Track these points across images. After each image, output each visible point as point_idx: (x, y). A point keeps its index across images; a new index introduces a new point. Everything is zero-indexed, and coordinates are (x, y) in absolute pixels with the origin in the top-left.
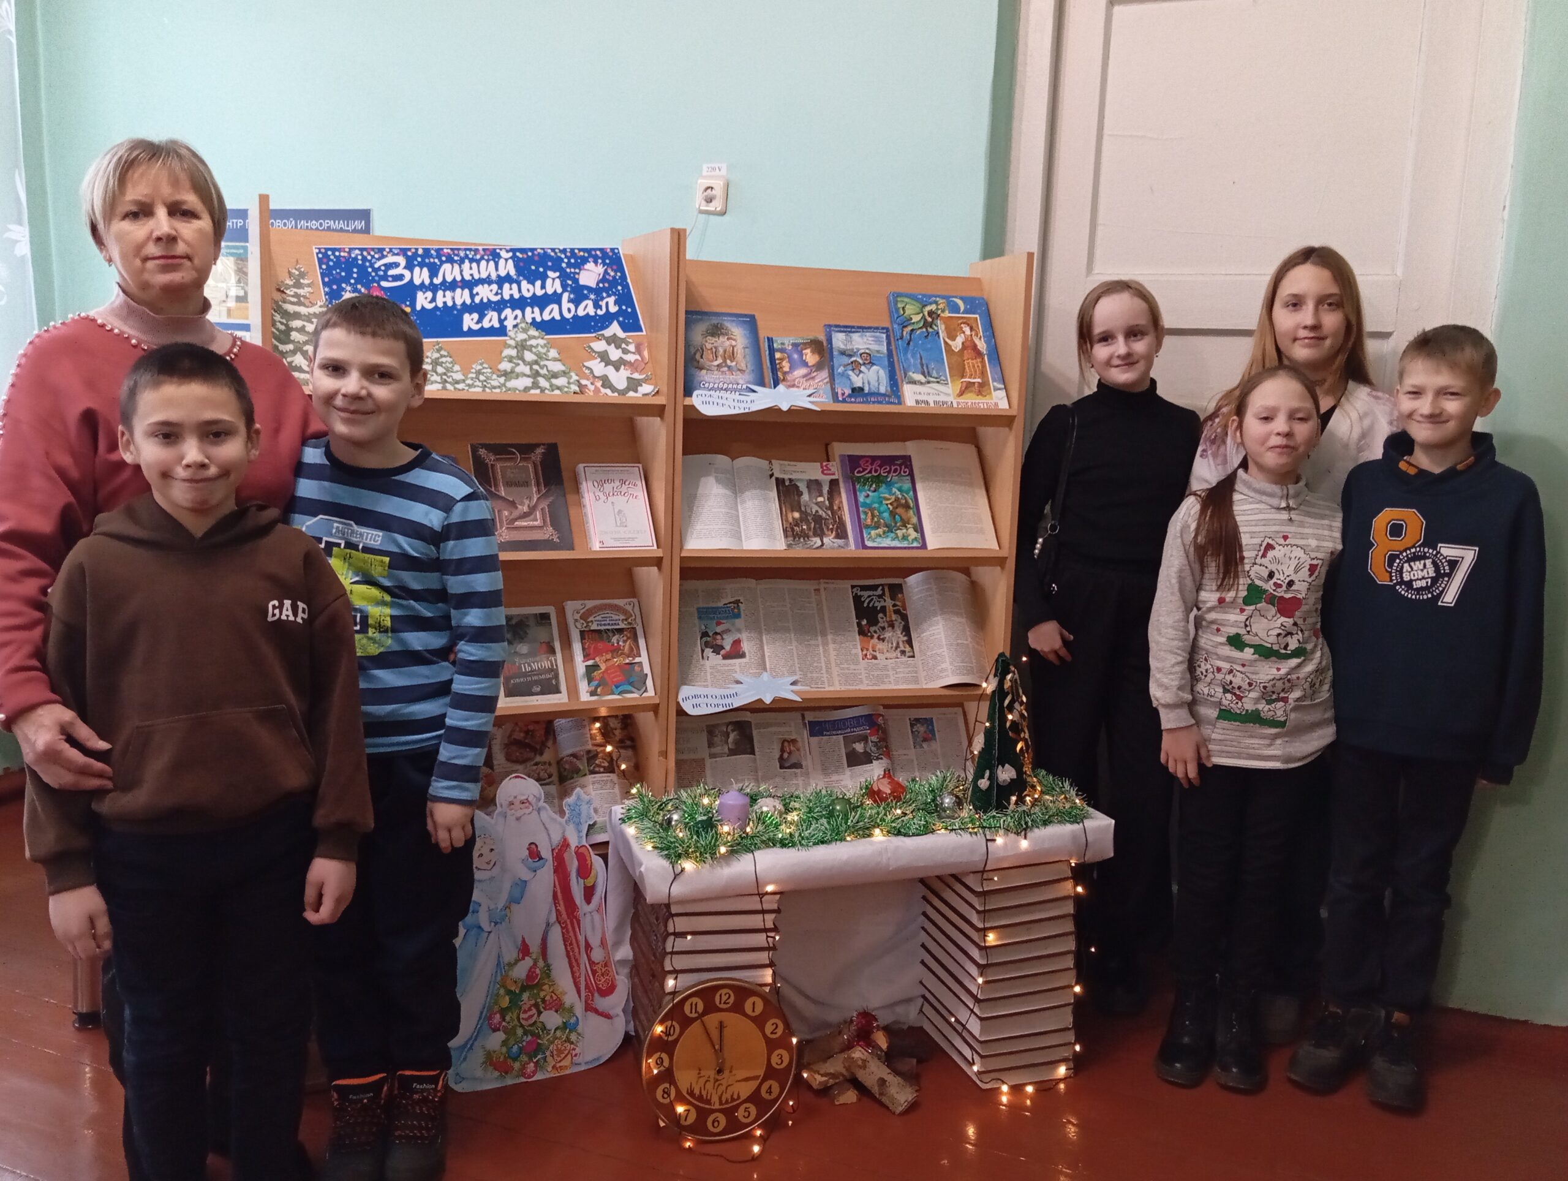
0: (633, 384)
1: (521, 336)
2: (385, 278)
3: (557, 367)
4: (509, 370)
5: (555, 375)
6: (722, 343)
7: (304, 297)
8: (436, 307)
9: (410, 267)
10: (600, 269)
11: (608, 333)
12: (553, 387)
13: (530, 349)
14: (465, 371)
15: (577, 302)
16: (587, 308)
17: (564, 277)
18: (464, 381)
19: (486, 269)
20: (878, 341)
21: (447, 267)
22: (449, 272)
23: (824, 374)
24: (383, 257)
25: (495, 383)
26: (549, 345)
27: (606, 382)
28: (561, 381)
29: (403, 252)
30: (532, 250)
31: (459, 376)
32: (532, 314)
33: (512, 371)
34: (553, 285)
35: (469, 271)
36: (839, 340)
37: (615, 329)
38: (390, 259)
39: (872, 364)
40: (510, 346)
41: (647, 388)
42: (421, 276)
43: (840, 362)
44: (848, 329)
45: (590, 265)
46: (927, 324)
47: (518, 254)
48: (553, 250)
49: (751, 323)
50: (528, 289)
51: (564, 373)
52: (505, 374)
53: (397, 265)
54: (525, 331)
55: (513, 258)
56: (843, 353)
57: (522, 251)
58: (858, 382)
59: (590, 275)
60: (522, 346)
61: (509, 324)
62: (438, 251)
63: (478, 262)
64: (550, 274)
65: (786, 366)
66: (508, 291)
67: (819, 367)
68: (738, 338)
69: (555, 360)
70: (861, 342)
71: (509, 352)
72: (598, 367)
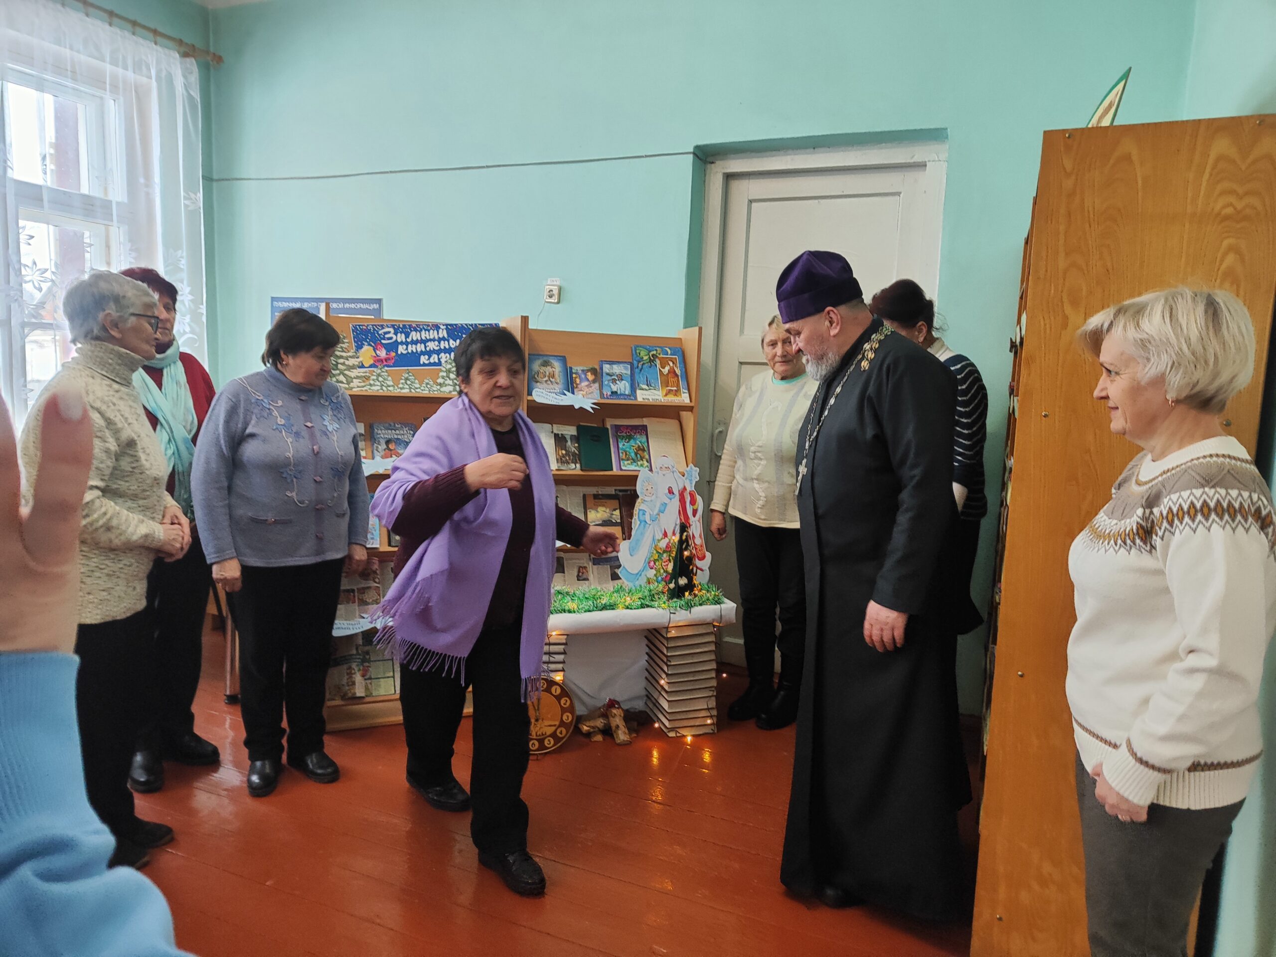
2: (384, 339)
4: (442, 382)
6: (548, 370)
7: (346, 348)
8: (408, 353)
9: (396, 334)
14: (421, 383)
18: (420, 388)
20: (626, 368)
23: (597, 385)
24: (383, 328)
25: (435, 389)
29: (393, 326)
30: (456, 325)
31: (417, 386)
33: (444, 383)
36: (606, 368)
38: (387, 330)
39: (622, 380)
40: (443, 371)
42: (401, 338)
43: (606, 379)
44: (611, 363)
46: (651, 361)
47: (449, 327)
48: (466, 325)
52: (440, 385)
53: (389, 332)
55: (447, 329)
56: (608, 374)
57: (451, 325)
58: (614, 388)
61: (443, 361)
62: (409, 326)
63: (429, 331)
65: (578, 381)
66: (443, 345)
67: (594, 381)
68: (557, 366)
70: (617, 369)
71: (441, 374)
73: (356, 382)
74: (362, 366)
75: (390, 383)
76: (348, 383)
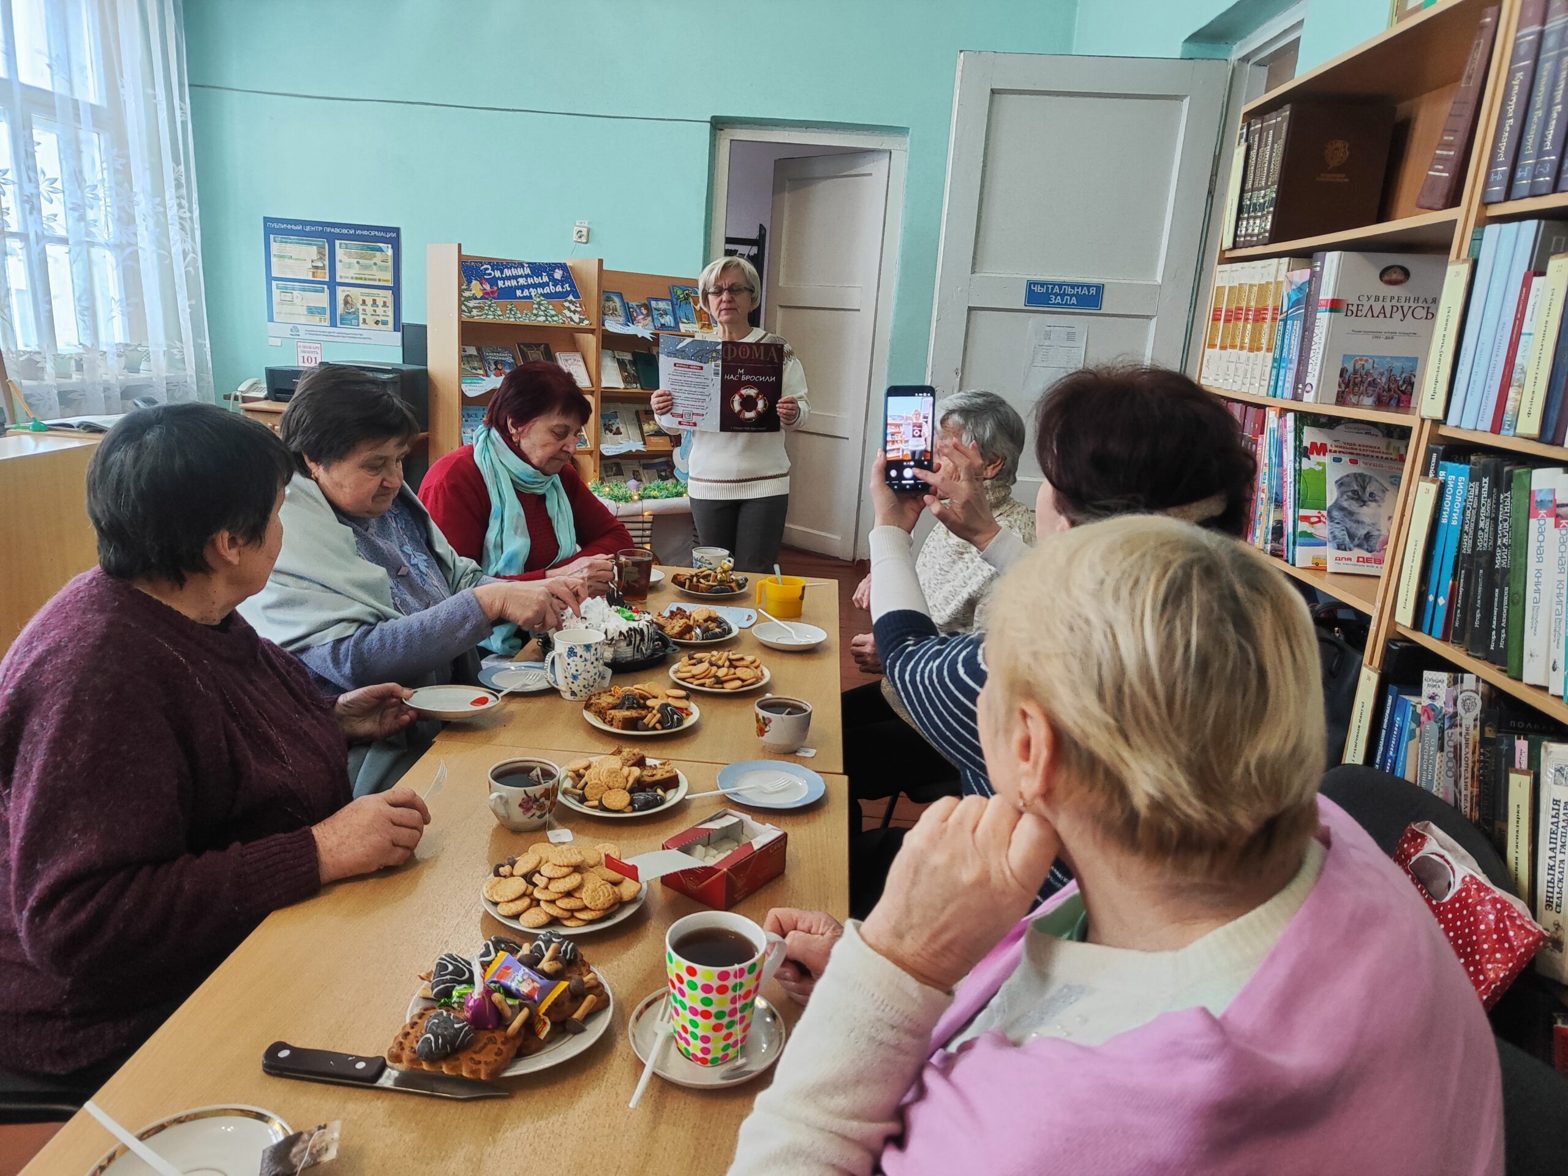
0: (581, 321)
1: (538, 300)
2: (486, 274)
3: (553, 313)
4: (536, 313)
5: (553, 316)
6: (611, 304)
8: (506, 287)
9: (493, 270)
10: (561, 272)
11: (569, 299)
12: (554, 321)
13: (542, 305)
14: (522, 313)
15: (555, 286)
16: (559, 289)
17: (549, 275)
18: (522, 317)
19: (520, 272)
20: (668, 305)
21: (506, 270)
22: (507, 272)
23: (650, 318)
24: (482, 265)
26: (549, 303)
27: (572, 320)
28: (555, 318)
29: (489, 263)
30: (536, 263)
31: (519, 316)
32: (540, 290)
33: (538, 314)
34: (546, 279)
35: (514, 272)
36: (653, 304)
37: (571, 297)
38: (485, 266)
39: (667, 314)
40: (535, 304)
41: (586, 322)
42: (498, 274)
43: (655, 313)
44: (657, 300)
45: (557, 270)
46: (686, 299)
47: (531, 265)
48: (542, 263)
49: (620, 295)
50: (537, 280)
51: (556, 315)
52: (535, 315)
53: (488, 269)
54: (539, 297)
55: (529, 266)
56: (656, 309)
57: (532, 263)
58: (663, 321)
59: (558, 274)
60: (539, 304)
61: (533, 294)
63: (517, 268)
64: (544, 274)
65: (635, 315)
66: (530, 281)
67: (647, 315)
68: (617, 302)
69: (552, 310)
70: (662, 305)
71: (536, 306)
72: (566, 312)
73: (475, 312)
74: (476, 298)
75: (499, 313)
76: (470, 312)
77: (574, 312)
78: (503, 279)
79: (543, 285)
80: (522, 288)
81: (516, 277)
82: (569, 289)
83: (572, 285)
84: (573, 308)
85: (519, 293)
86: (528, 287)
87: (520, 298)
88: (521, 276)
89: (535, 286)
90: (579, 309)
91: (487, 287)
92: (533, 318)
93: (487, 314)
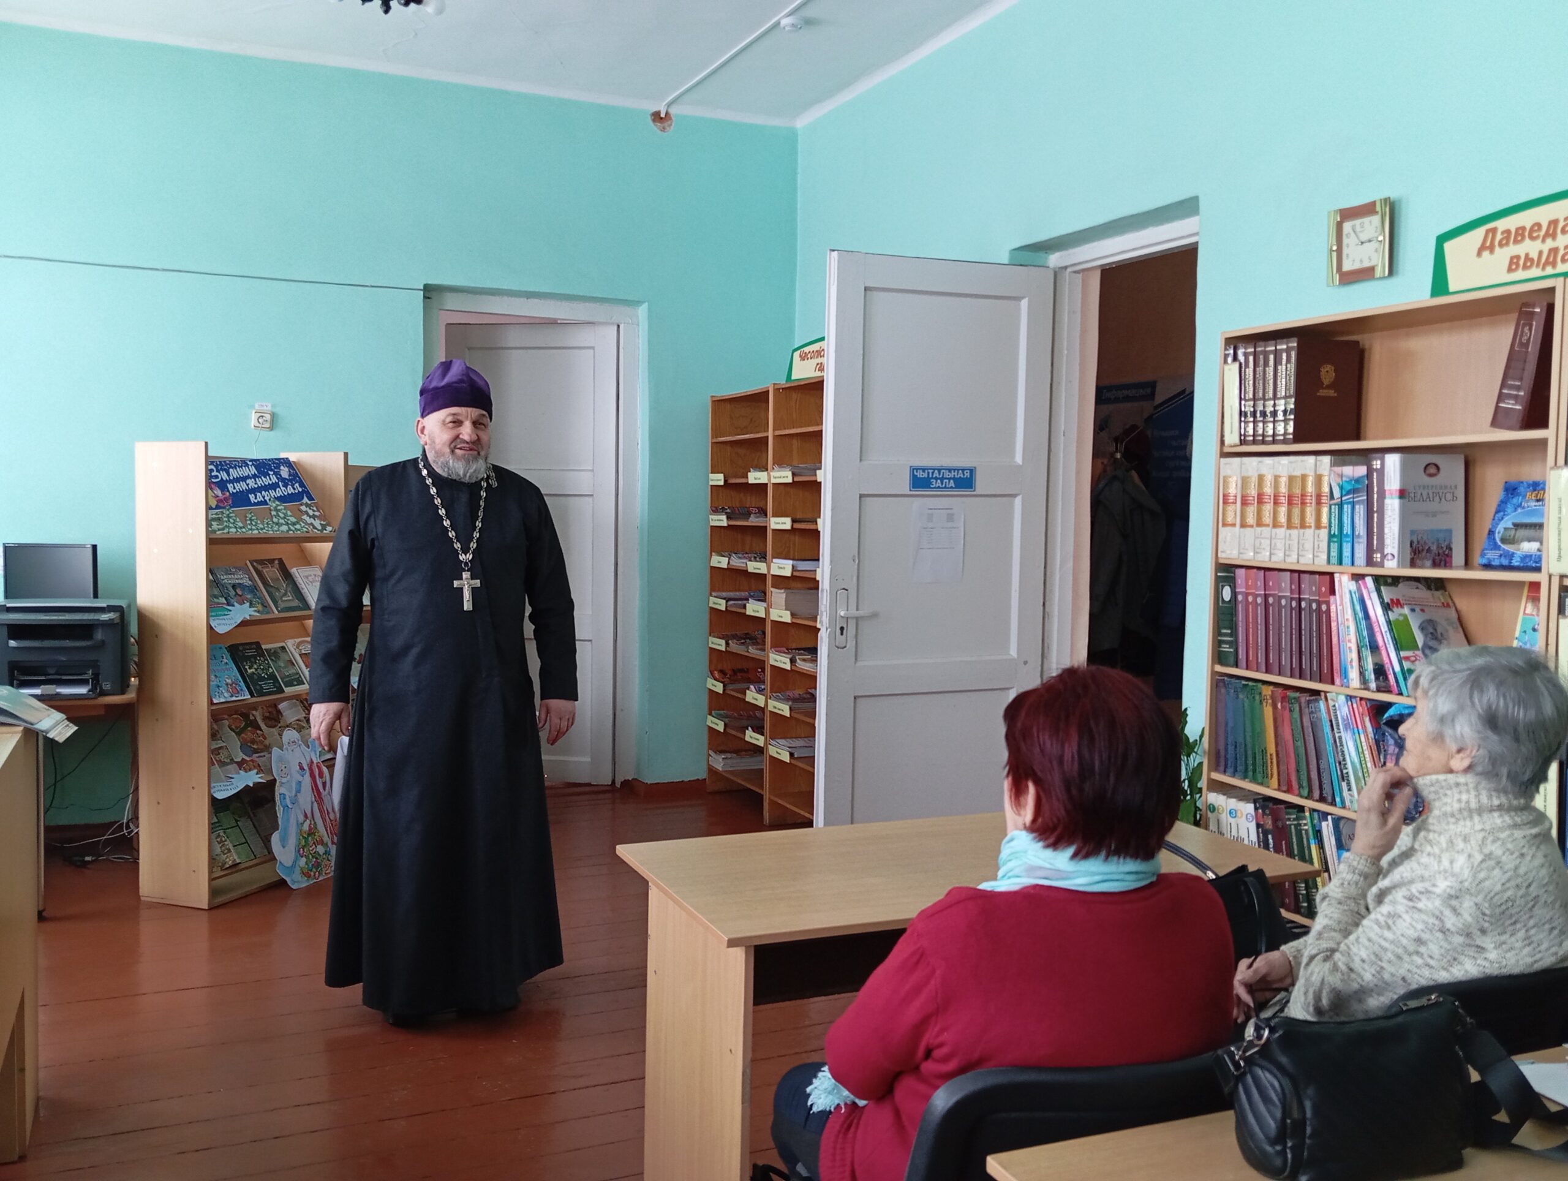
0: (324, 527)
1: (274, 505)
2: (212, 477)
3: (293, 519)
5: (294, 524)
9: (218, 471)
10: (287, 469)
11: (304, 501)
12: (297, 530)
13: (280, 511)
14: (262, 523)
15: (286, 486)
16: (290, 490)
17: (275, 474)
18: (264, 528)
19: (246, 471)
21: (231, 470)
22: (234, 473)
26: (286, 508)
27: (314, 526)
28: (298, 526)
30: (258, 460)
31: (261, 526)
32: (272, 493)
34: (274, 479)
35: (241, 472)
37: (306, 500)
38: (210, 467)
40: (272, 510)
41: (329, 529)
42: (225, 476)
45: (282, 467)
47: (255, 462)
48: (266, 460)
50: (266, 481)
51: (297, 523)
52: (277, 524)
53: (213, 470)
54: (274, 502)
55: (253, 464)
59: (285, 472)
60: (276, 510)
61: (267, 498)
62: (225, 462)
63: (241, 467)
64: (271, 473)
66: (260, 482)
69: (291, 516)
71: (273, 513)
72: (308, 519)
75: (241, 524)
77: (314, 517)
78: (231, 481)
79: (274, 486)
80: (253, 491)
81: (244, 479)
82: (300, 490)
83: (302, 485)
84: (311, 513)
85: (252, 497)
86: (260, 489)
87: (255, 504)
88: (248, 477)
89: (266, 488)
90: (317, 514)
91: (219, 492)
92: (276, 528)
93: (229, 528)
